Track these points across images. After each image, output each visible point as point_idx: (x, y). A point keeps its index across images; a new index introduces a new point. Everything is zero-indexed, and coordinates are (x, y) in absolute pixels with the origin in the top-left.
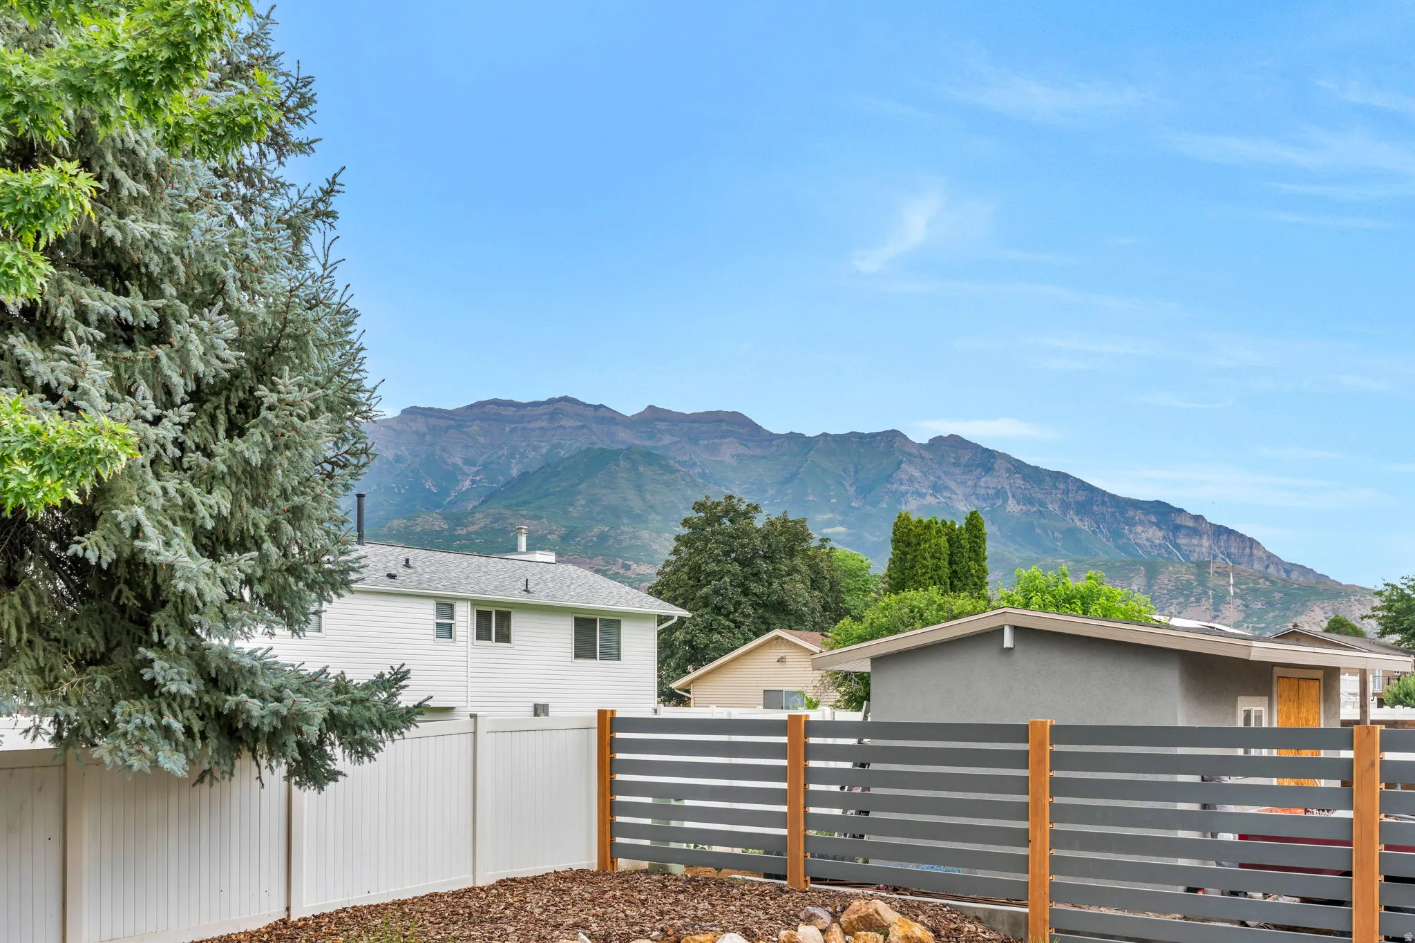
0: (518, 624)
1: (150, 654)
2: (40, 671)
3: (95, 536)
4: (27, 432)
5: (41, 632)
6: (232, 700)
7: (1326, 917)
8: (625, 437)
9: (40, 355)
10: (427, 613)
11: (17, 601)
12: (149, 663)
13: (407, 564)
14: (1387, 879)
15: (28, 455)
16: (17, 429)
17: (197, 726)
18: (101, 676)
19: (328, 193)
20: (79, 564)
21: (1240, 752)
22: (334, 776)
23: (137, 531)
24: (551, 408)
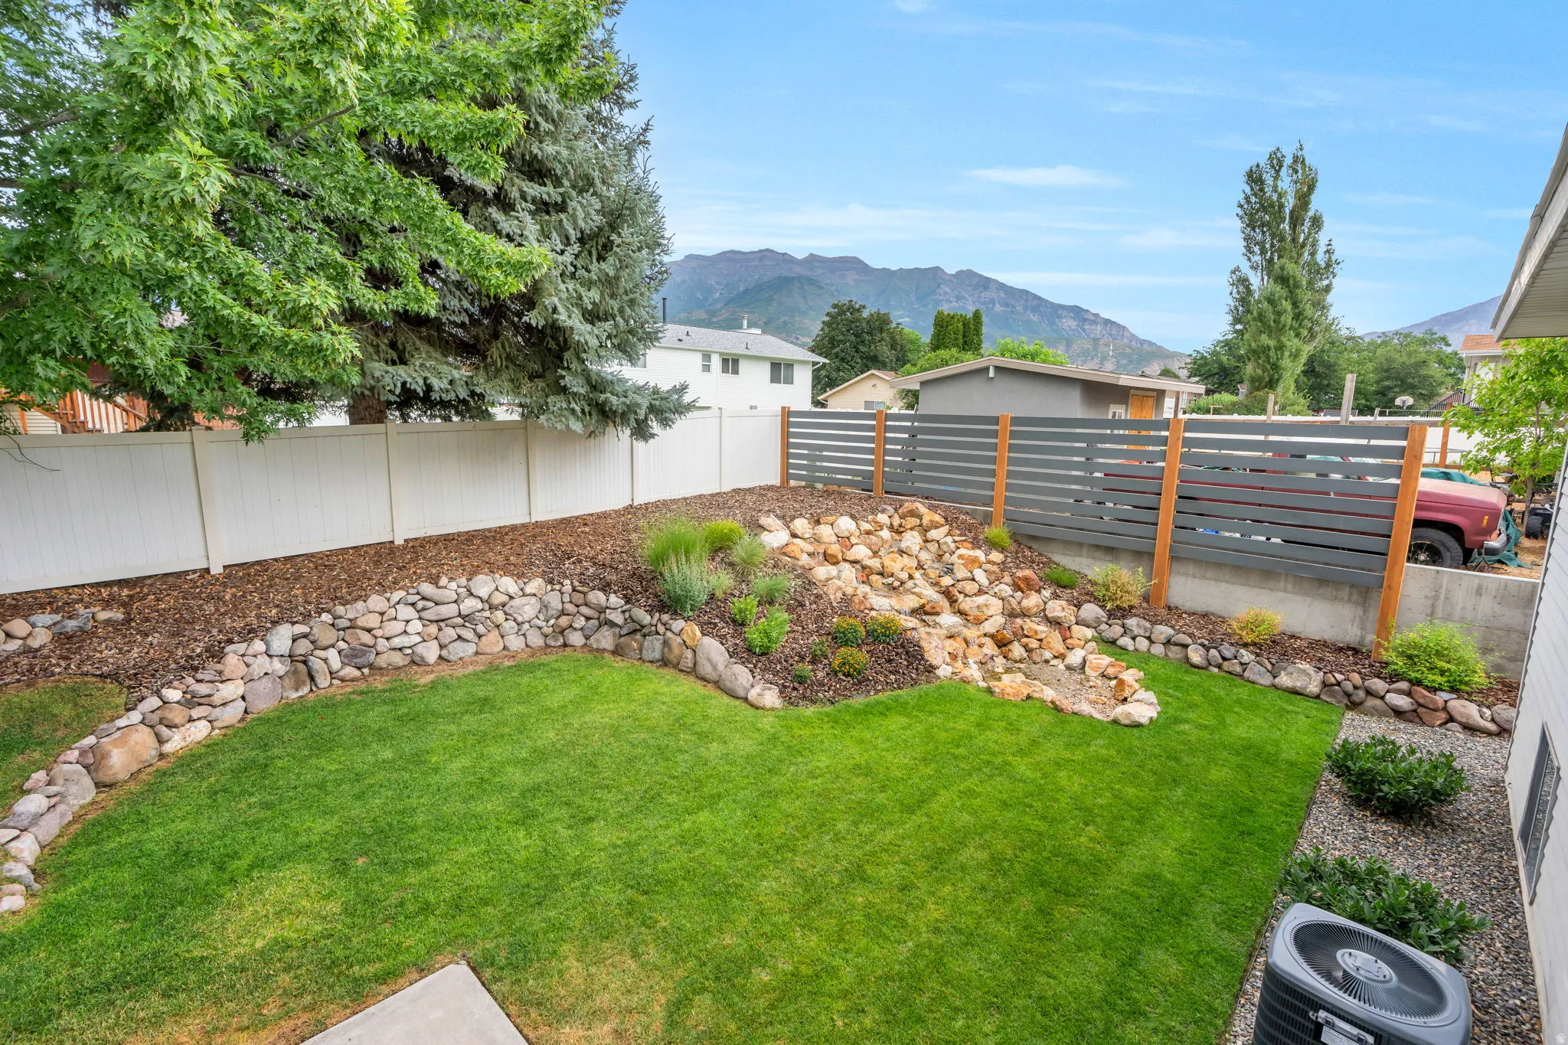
0: (743, 365)
1: (564, 373)
2: (512, 381)
3: (535, 312)
4: (498, 253)
5: (512, 361)
6: (603, 397)
7: (1146, 515)
8: (798, 270)
9: (504, 218)
10: (697, 359)
11: (499, 345)
12: (563, 377)
13: (688, 334)
14: (1180, 497)
15: (499, 265)
16: (494, 252)
17: (587, 409)
18: (541, 384)
19: (645, 130)
20: (528, 326)
21: (1109, 432)
22: (653, 436)
23: (555, 310)
24: (759, 255)
